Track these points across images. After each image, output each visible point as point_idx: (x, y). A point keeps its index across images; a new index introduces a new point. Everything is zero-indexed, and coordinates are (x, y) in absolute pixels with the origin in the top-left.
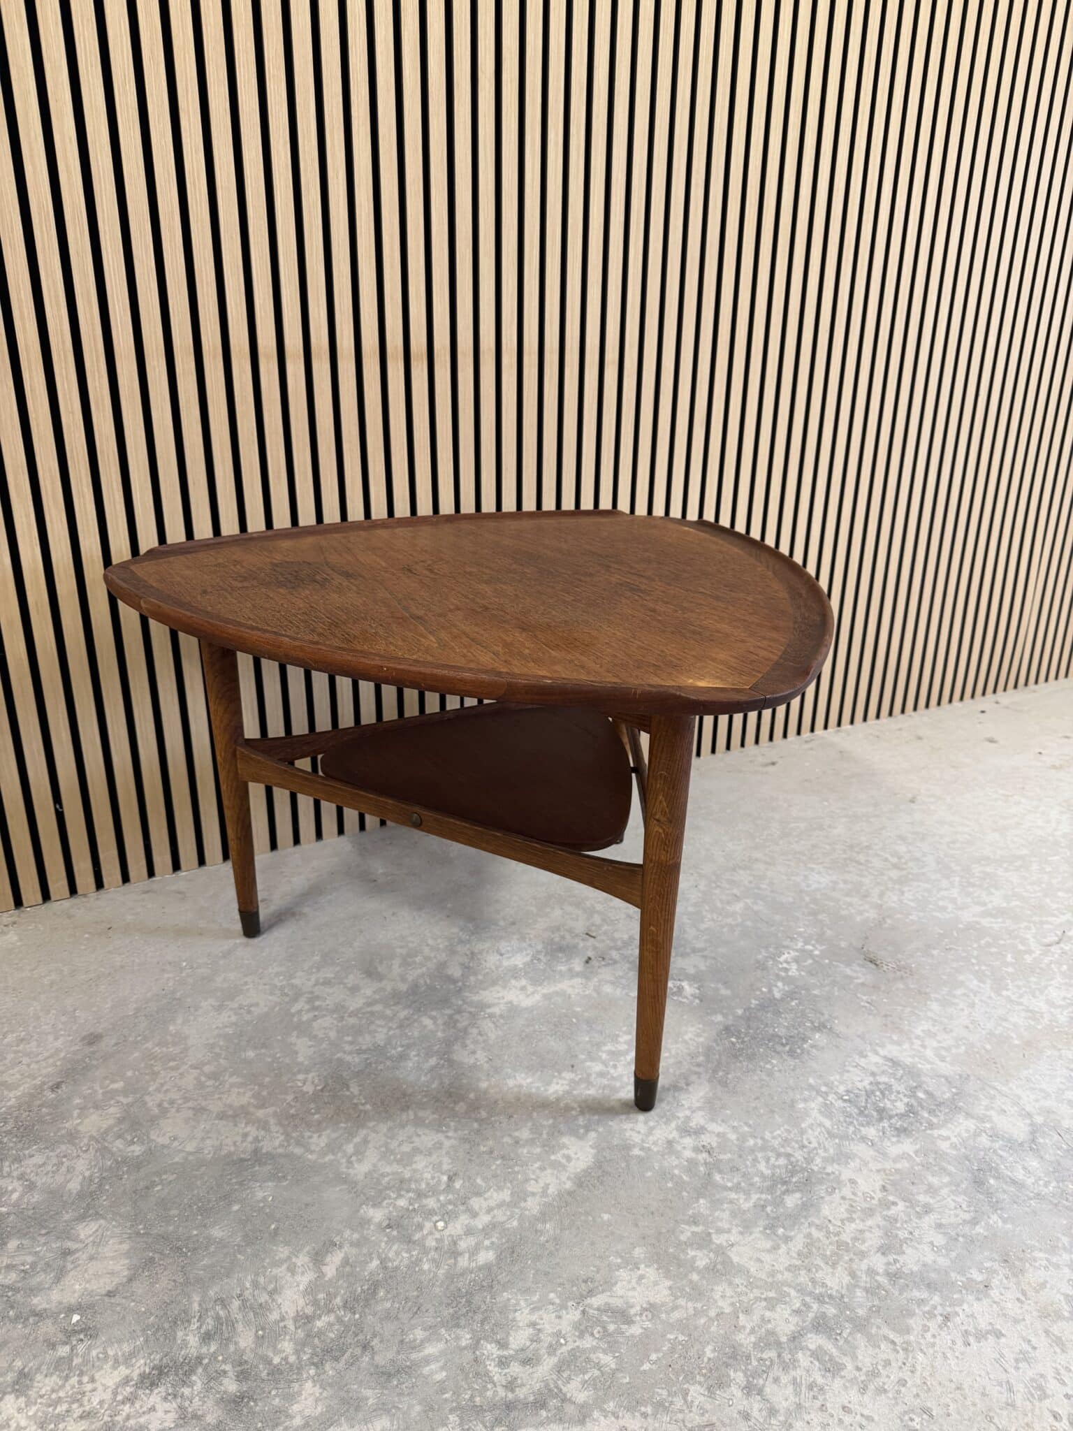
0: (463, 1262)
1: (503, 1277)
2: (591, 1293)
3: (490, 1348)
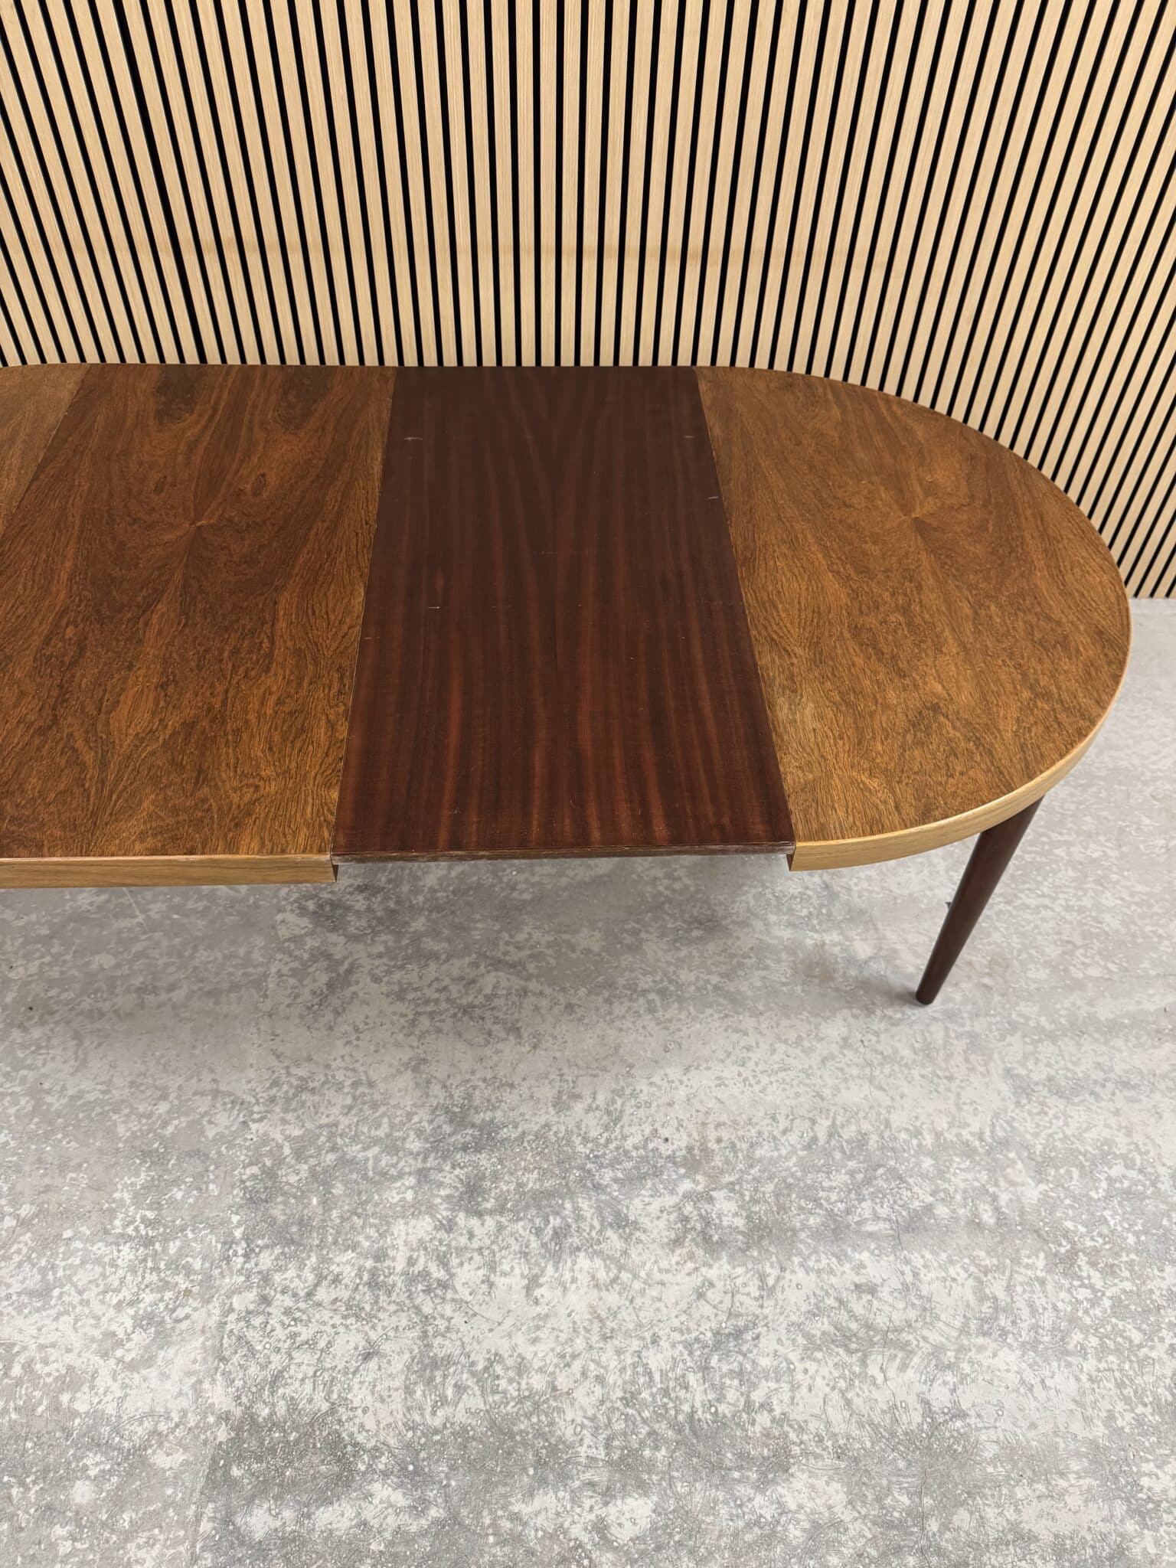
0: (515, 894)
1: (529, 909)
2: (565, 932)
3: (506, 936)
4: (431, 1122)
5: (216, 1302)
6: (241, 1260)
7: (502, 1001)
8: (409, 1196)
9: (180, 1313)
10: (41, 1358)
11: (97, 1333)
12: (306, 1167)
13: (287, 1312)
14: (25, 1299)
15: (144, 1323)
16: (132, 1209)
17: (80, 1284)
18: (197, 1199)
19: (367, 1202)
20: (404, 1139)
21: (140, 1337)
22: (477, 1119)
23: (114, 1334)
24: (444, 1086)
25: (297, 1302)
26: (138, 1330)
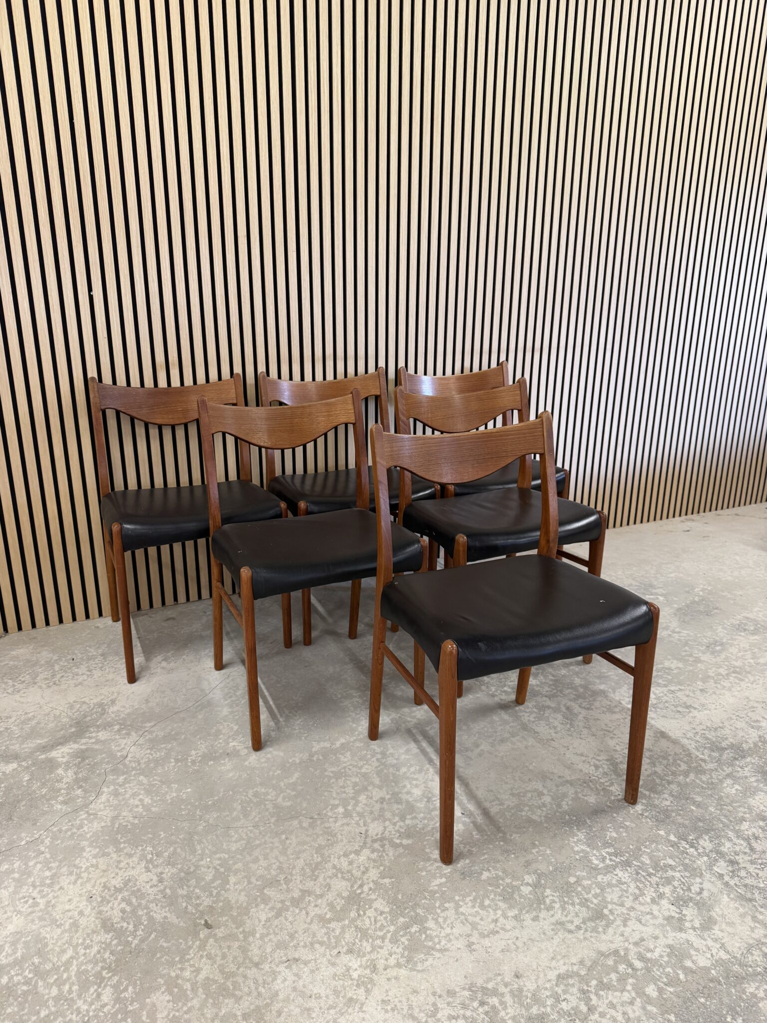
4: (703, 754)
5: (707, 876)
6: (692, 850)
7: (665, 697)
8: (737, 787)
9: (695, 888)
10: (644, 950)
11: (660, 920)
12: (666, 796)
13: (752, 862)
14: (590, 924)
15: (681, 903)
16: (595, 852)
17: (615, 900)
18: (626, 832)
19: (721, 798)
20: (701, 766)
21: (690, 912)
22: (724, 745)
23: (673, 917)
24: (688, 739)
25: (749, 856)
26: (684, 909)
